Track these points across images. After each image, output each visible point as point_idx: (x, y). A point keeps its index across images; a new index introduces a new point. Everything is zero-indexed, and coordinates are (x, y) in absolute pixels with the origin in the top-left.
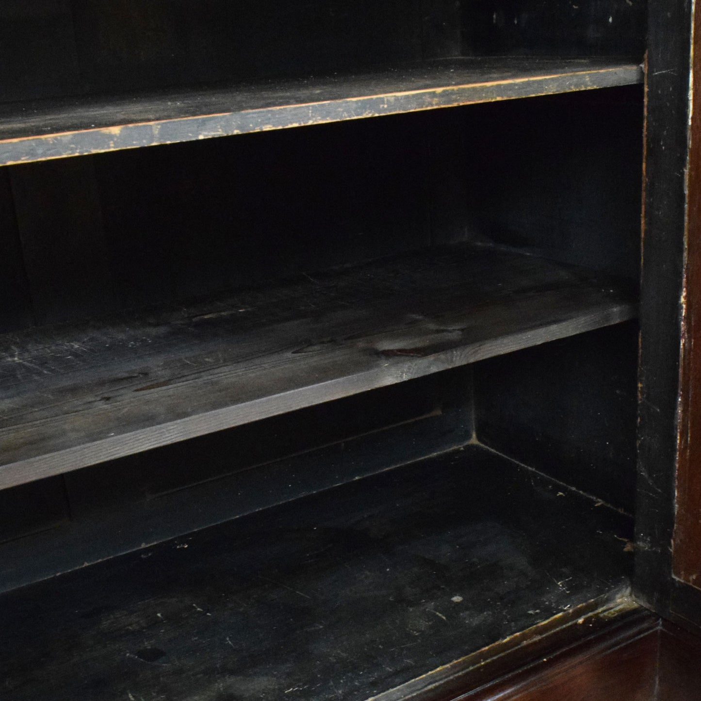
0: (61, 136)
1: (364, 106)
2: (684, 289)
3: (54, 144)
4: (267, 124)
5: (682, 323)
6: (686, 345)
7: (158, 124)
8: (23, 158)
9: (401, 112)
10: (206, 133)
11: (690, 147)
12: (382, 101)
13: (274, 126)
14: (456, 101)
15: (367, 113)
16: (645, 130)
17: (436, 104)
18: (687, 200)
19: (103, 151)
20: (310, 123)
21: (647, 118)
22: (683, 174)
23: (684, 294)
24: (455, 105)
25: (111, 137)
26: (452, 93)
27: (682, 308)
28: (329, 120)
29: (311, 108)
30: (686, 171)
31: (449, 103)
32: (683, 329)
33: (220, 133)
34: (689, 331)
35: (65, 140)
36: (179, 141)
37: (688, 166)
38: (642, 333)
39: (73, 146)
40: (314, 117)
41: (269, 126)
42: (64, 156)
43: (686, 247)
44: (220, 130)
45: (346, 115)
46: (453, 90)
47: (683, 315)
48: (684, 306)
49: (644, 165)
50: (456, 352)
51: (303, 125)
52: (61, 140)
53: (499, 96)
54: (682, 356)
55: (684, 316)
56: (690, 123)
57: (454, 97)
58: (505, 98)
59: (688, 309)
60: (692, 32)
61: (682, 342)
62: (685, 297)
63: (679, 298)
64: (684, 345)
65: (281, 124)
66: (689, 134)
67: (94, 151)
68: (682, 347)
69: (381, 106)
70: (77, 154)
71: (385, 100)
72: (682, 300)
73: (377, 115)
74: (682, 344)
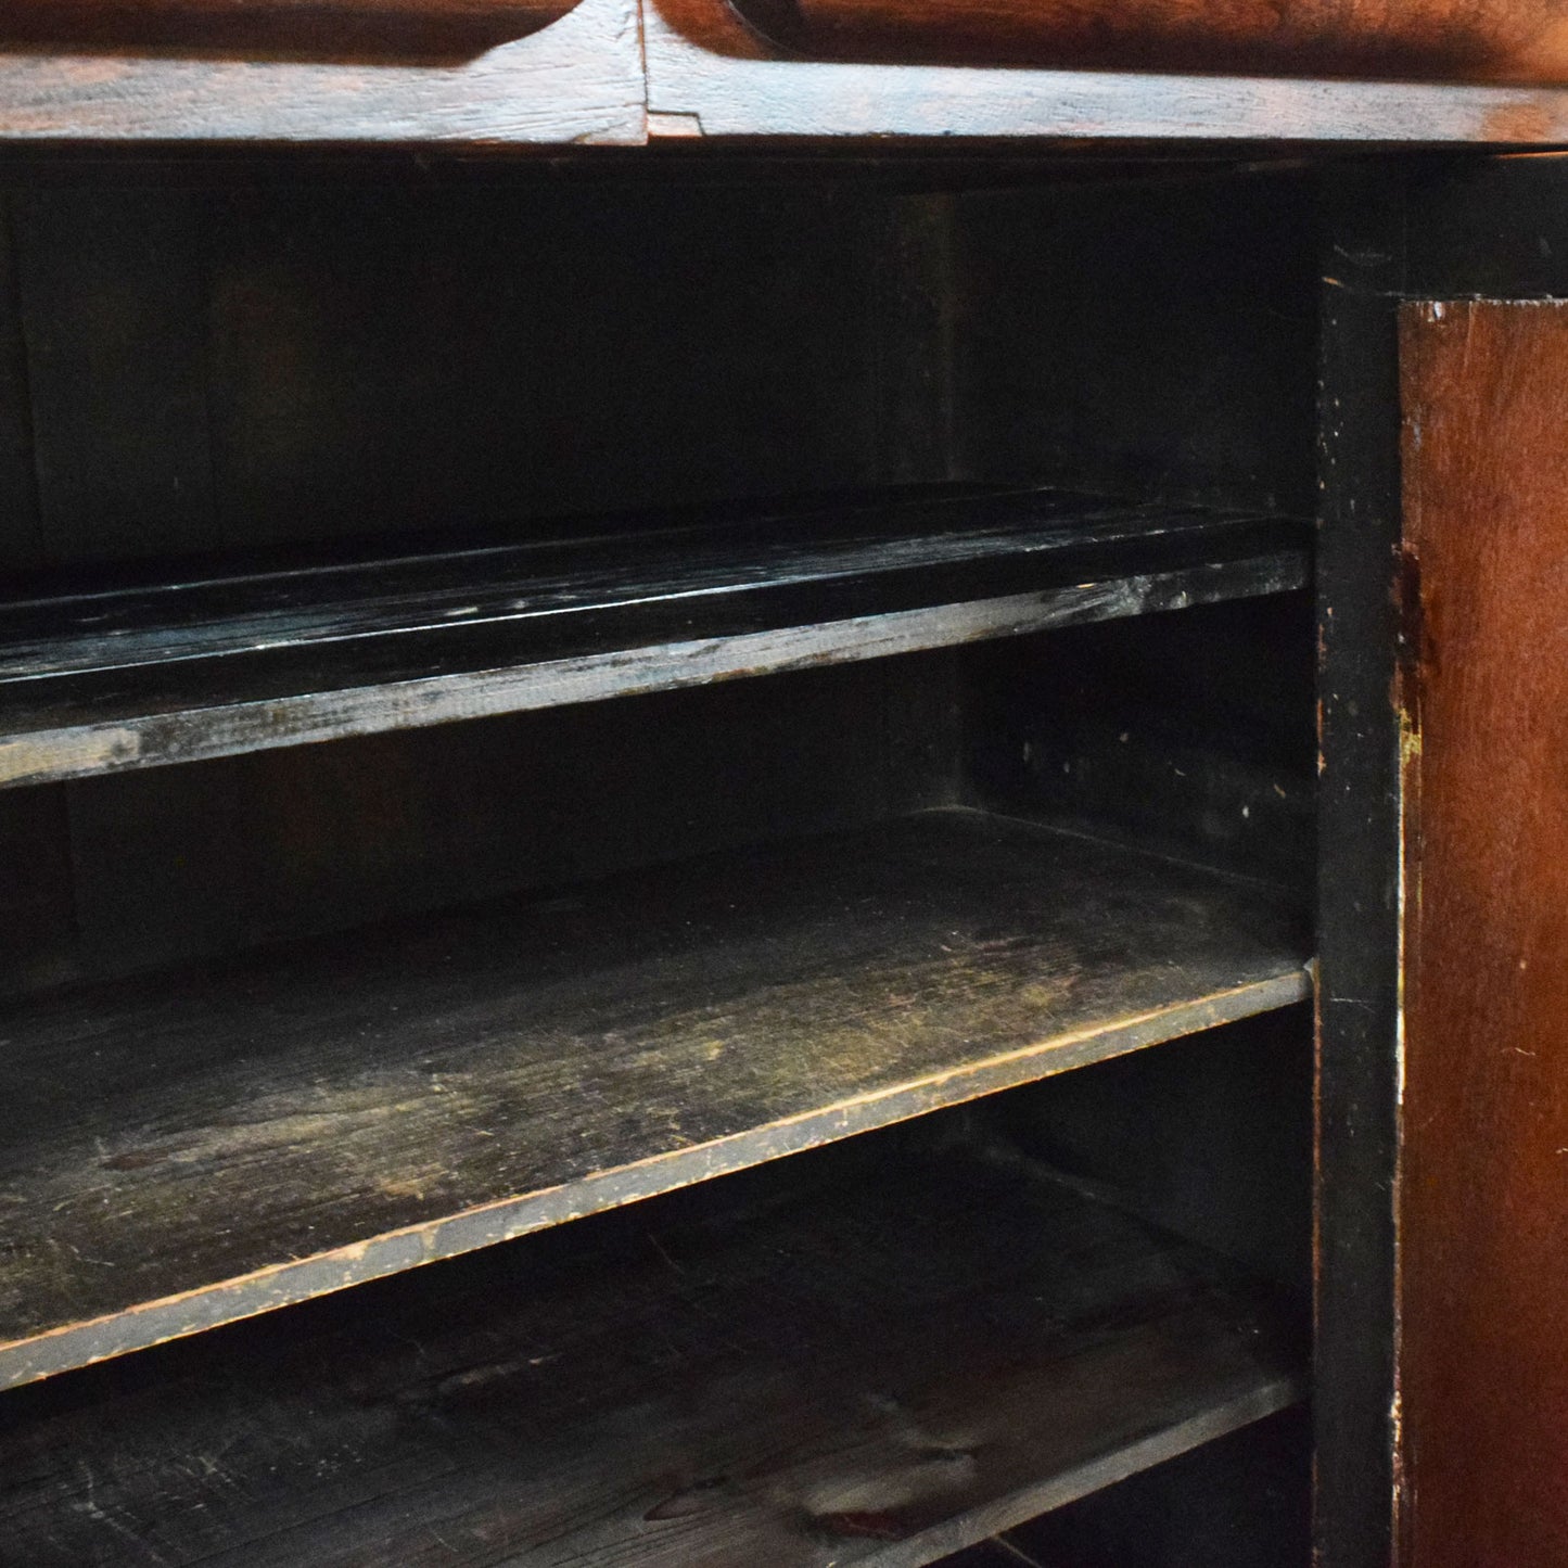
0: (256, 1279)
1: (806, 1128)
2: (1397, 1394)
3: (244, 1294)
4: (628, 1192)
5: (1395, 1455)
6: (1404, 1497)
7: (431, 1228)
8: (185, 1329)
9: (874, 1127)
10: (520, 1227)
11: (1402, 1143)
12: (838, 1114)
13: (642, 1193)
14: (972, 1090)
15: (812, 1140)
16: (1316, 1090)
17: (936, 1104)
18: (1398, 1234)
19: (331, 1291)
20: (708, 1176)
21: (1321, 1070)
22: (1389, 1188)
23: (1397, 1402)
24: (971, 1097)
25: (347, 1264)
26: (967, 1078)
27: (1394, 1427)
28: (741, 1166)
29: (710, 1151)
30: (1396, 1183)
31: (959, 1096)
32: (1396, 1466)
33: (546, 1222)
34: (1408, 1470)
35: (263, 1284)
36: (468, 1250)
37: (1399, 1176)
38: (1318, 1454)
39: (277, 1291)
40: (713, 1165)
41: (634, 1195)
42: (260, 1311)
43: (1399, 1317)
44: (544, 1218)
45: (773, 1151)
46: (968, 1074)
47: (1397, 1439)
48: (1398, 1424)
49: (1316, 1153)
50: (965, 1521)
51: (694, 1182)
52: (256, 1286)
53: (1049, 1068)
54: (1397, 1517)
55: (1399, 1443)
56: (1400, 1101)
57: (968, 1085)
58: (1061, 1070)
59: (1404, 1429)
60: (1401, 947)
61: (1396, 1490)
62: (1400, 1409)
63: (1387, 1409)
64: (1399, 1495)
65: (652, 1189)
66: (1399, 1119)
67: (314, 1294)
68: (1395, 1498)
69: (837, 1124)
70: (283, 1305)
71: (845, 1112)
72: (1394, 1412)
73: (828, 1141)
74: (1395, 1495)
